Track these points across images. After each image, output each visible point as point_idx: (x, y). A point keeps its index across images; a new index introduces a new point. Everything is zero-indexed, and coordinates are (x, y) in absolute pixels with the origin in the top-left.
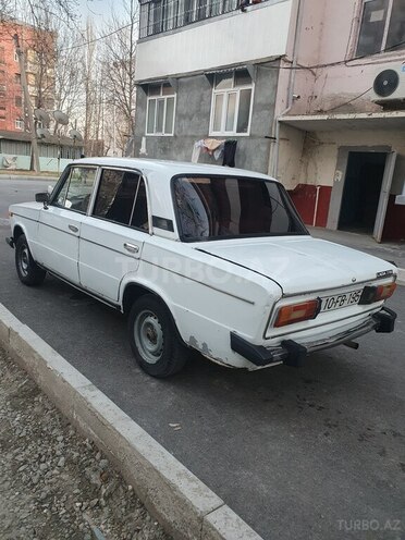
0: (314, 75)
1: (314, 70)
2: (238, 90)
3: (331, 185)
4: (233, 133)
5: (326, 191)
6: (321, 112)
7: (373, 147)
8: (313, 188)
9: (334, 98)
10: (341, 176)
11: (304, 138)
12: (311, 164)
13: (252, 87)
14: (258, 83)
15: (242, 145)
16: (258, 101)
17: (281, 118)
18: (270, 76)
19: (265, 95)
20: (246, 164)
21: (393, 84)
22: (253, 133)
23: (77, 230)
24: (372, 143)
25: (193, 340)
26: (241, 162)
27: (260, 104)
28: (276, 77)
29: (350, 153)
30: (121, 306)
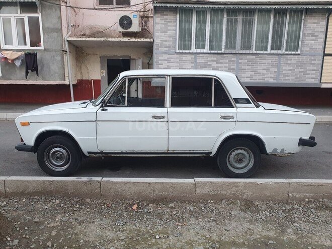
0: (75, 12)
1: (75, 9)
2: (26, 16)
3: (99, 78)
4: (28, 47)
5: (97, 82)
6: (84, 35)
7: (121, 56)
8: (88, 82)
9: (92, 28)
10: (105, 73)
11: (79, 51)
12: (83, 67)
13: (39, 15)
14: (44, 13)
15: (38, 57)
16: (47, 26)
17: (70, 39)
18: (54, 10)
19: (52, 22)
20: (45, 68)
21: (130, 24)
22: (46, 47)
23: (164, 117)
24: (119, 54)
25: (275, 150)
26: (39, 68)
27: (48, 28)
28: (59, 11)
29: (108, 60)
30: (214, 151)
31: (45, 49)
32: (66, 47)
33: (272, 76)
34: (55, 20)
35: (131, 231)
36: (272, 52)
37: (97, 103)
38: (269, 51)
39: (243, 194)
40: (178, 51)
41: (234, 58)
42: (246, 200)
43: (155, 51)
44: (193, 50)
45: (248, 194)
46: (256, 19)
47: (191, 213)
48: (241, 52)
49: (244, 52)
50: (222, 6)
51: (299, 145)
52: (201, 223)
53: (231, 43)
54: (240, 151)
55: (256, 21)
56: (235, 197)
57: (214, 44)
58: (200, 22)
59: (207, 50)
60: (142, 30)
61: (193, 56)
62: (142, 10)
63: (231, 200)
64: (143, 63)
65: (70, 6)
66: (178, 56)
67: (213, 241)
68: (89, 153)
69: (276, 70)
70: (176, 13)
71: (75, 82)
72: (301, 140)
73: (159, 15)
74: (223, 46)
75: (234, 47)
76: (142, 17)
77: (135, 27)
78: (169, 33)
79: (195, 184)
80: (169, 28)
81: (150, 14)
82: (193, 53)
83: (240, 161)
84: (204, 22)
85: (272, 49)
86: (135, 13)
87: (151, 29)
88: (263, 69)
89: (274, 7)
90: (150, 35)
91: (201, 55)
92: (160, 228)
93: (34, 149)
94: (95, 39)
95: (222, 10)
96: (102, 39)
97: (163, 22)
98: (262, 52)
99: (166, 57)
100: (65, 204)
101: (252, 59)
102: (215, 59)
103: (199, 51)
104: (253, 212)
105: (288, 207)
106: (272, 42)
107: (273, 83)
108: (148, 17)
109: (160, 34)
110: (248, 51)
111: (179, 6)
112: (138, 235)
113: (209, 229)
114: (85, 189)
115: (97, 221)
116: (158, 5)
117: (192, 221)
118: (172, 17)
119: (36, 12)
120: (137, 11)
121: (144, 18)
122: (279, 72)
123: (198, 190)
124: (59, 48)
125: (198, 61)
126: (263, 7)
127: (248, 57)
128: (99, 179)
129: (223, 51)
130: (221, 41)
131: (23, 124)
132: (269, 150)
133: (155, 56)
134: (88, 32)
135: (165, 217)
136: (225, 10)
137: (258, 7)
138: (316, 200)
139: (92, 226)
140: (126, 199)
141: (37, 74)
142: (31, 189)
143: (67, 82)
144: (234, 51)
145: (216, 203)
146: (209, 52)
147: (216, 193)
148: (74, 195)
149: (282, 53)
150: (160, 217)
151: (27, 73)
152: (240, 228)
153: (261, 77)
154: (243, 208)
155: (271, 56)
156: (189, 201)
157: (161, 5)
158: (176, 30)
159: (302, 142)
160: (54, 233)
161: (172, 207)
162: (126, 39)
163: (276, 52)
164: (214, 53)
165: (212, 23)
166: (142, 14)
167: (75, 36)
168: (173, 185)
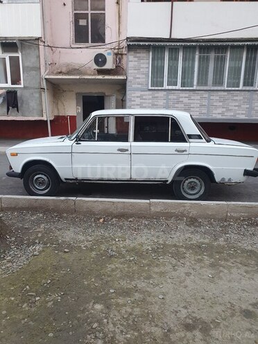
0: (53, 51)
1: (53, 48)
2: (7, 56)
3: (76, 115)
4: (9, 85)
5: (73, 118)
6: (60, 73)
7: (96, 93)
8: (64, 118)
9: (68, 65)
10: (80, 110)
11: (56, 88)
12: (60, 103)
13: (19, 55)
14: (24, 53)
15: (18, 94)
16: (26, 65)
17: (47, 77)
18: (33, 49)
19: (31, 61)
20: (24, 105)
21: (104, 61)
22: (26, 85)
23: (127, 150)
24: (94, 91)
25: (223, 179)
26: (19, 105)
27: (28, 67)
28: (37, 51)
29: (83, 96)
30: (170, 180)
31: (24, 87)
32: (44, 85)
33: (244, 112)
34: (34, 59)
35: (97, 236)
36: (244, 88)
37: (72, 138)
38: (241, 87)
39: (189, 213)
40: (150, 88)
41: (206, 95)
42: (191, 218)
43: (128, 88)
44: (166, 86)
45: (194, 213)
46: (229, 56)
47: (146, 225)
48: (212, 88)
49: (216, 88)
50: (194, 44)
51: (244, 175)
52: (152, 233)
53: (203, 80)
54: (192, 180)
55: (228, 58)
56: (183, 215)
57: (186, 80)
58: (172, 59)
59: (179, 87)
60: (116, 67)
61: (165, 93)
62: (117, 48)
63: (179, 217)
64: (117, 100)
65: (48, 46)
66: (151, 92)
67: (159, 244)
68: (66, 179)
69: (248, 106)
70: (149, 52)
71: (52, 119)
72: (245, 170)
73: (132, 53)
74: (195, 83)
75: (206, 84)
76: (116, 54)
77: (109, 65)
78: (142, 70)
79: (150, 204)
80: (142, 66)
81: (124, 51)
82: (165, 90)
83: (193, 188)
84: (177, 59)
85: (244, 85)
86: (109, 51)
87: (124, 66)
88: (235, 106)
89: (246, 43)
90: (124, 73)
91: (173, 92)
92: (120, 235)
93: (21, 175)
94: (71, 77)
95: (194, 48)
96: (78, 77)
97: (136, 59)
98: (233, 89)
99: (138, 94)
100: (47, 217)
101: (224, 95)
102: (187, 95)
103: (170, 87)
104: (196, 227)
105: (225, 224)
106: (245, 79)
107: (245, 120)
108: (122, 55)
109: (133, 71)
110: (219, 88)
111: (152, 44)
112: (102, 238)
113: (158, 237)
114: (62, 206)
115: (72, 229)
116: (131, 43)
117: (145, 231)
118: (144, 55)
119: (17, 52)
120: (111, 49)
121: (118, 55)
122: (251, 109)
123: (153, 209)
124: (37, 86)
125: (170, 97)
126: (236, 44)
127: (220, 93)
128: (74, 198)
129: (195, 88)
130: (193, 78)
131: (13, 155)
132: (218, 179)
133: (128, 93)
134: (64, 70)
135: (125, 228)
136: (197, 48)
137: (230, 44)
138: (250, 219)
139: (68, 232)
140: (94, 214)
141: (18, 111)
142: (20, 205)
143: (44, 118)
144: (205, 88)
145: (166, 219)
146: (181, 88)
147: (167, 211)
148: (54, 211)
149: (254, 89)
150: (121, 227)
151: (8, 110)
152: (182, 237)
153: (232, 114)
154: (188, 223)
155: (243, 93)
156: (145, 217)
157: (134, 43)
158: (148, 68)
159: (247, 173)
160: (40, 235)
161: (130, 221)
162: (100, 77)
163: (248, 88)
164: (186, 90)
165: (184, 60)
166: (116, 51)
167: (52, 73)
168: (132, 204)
